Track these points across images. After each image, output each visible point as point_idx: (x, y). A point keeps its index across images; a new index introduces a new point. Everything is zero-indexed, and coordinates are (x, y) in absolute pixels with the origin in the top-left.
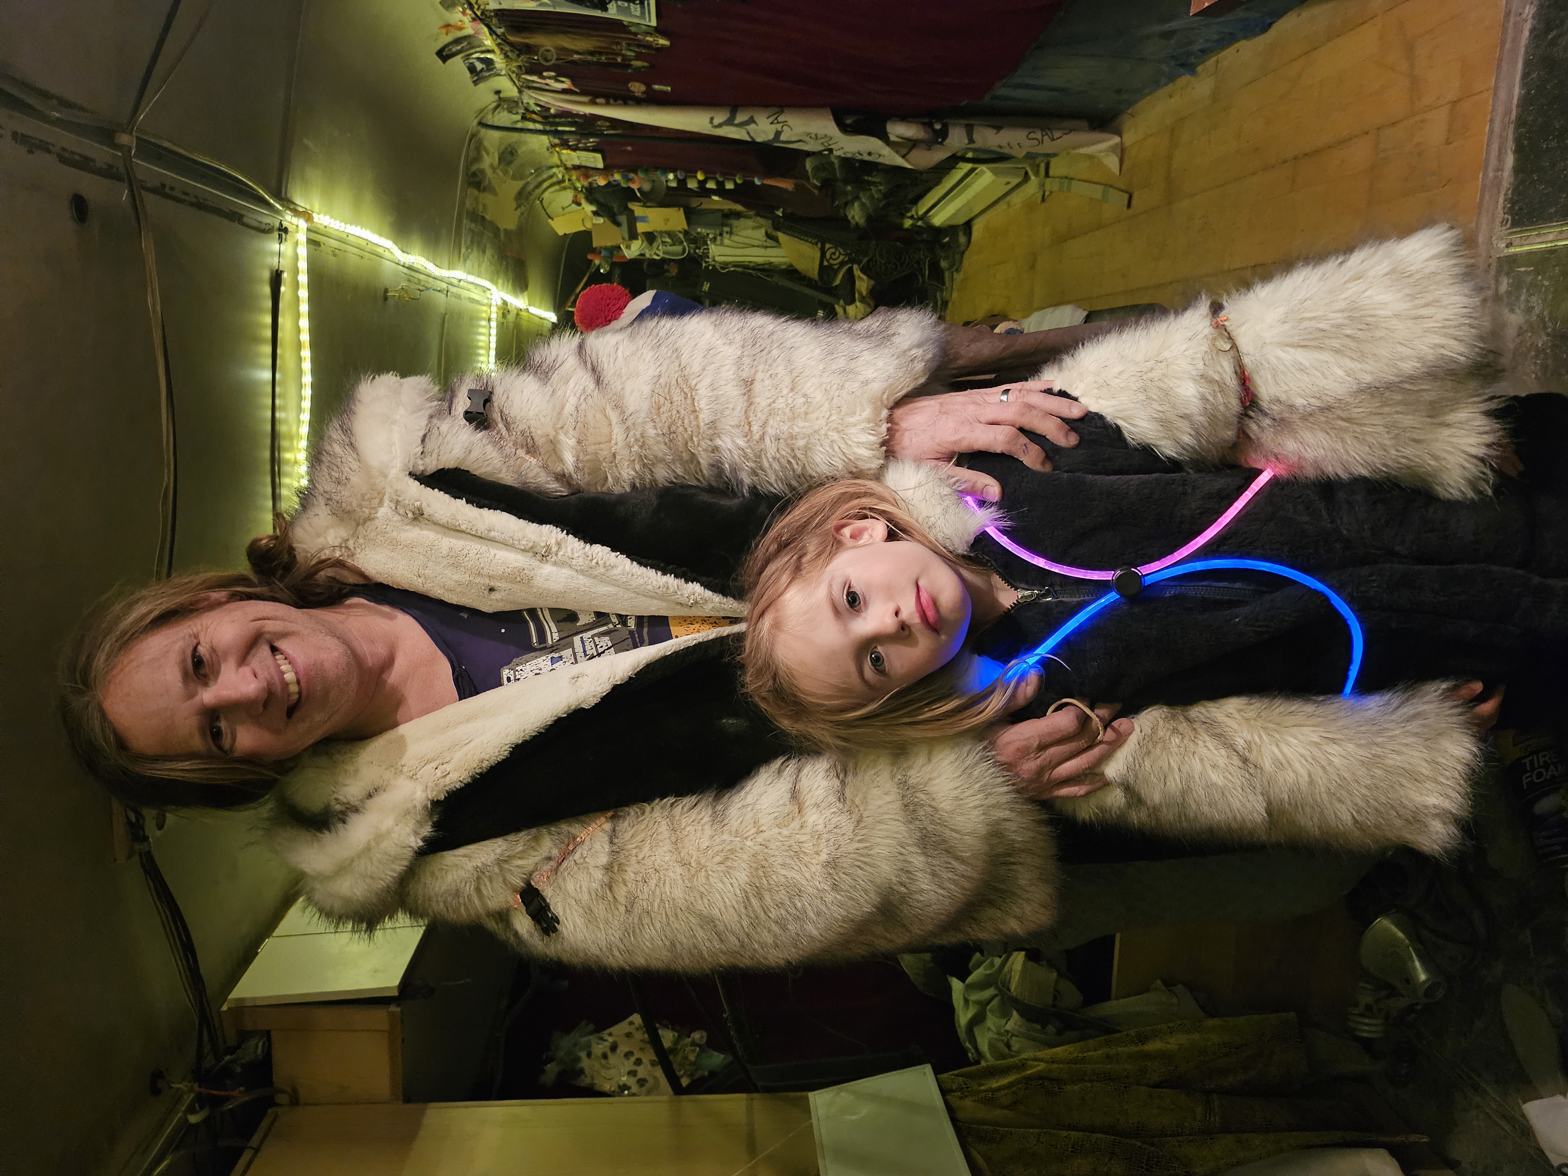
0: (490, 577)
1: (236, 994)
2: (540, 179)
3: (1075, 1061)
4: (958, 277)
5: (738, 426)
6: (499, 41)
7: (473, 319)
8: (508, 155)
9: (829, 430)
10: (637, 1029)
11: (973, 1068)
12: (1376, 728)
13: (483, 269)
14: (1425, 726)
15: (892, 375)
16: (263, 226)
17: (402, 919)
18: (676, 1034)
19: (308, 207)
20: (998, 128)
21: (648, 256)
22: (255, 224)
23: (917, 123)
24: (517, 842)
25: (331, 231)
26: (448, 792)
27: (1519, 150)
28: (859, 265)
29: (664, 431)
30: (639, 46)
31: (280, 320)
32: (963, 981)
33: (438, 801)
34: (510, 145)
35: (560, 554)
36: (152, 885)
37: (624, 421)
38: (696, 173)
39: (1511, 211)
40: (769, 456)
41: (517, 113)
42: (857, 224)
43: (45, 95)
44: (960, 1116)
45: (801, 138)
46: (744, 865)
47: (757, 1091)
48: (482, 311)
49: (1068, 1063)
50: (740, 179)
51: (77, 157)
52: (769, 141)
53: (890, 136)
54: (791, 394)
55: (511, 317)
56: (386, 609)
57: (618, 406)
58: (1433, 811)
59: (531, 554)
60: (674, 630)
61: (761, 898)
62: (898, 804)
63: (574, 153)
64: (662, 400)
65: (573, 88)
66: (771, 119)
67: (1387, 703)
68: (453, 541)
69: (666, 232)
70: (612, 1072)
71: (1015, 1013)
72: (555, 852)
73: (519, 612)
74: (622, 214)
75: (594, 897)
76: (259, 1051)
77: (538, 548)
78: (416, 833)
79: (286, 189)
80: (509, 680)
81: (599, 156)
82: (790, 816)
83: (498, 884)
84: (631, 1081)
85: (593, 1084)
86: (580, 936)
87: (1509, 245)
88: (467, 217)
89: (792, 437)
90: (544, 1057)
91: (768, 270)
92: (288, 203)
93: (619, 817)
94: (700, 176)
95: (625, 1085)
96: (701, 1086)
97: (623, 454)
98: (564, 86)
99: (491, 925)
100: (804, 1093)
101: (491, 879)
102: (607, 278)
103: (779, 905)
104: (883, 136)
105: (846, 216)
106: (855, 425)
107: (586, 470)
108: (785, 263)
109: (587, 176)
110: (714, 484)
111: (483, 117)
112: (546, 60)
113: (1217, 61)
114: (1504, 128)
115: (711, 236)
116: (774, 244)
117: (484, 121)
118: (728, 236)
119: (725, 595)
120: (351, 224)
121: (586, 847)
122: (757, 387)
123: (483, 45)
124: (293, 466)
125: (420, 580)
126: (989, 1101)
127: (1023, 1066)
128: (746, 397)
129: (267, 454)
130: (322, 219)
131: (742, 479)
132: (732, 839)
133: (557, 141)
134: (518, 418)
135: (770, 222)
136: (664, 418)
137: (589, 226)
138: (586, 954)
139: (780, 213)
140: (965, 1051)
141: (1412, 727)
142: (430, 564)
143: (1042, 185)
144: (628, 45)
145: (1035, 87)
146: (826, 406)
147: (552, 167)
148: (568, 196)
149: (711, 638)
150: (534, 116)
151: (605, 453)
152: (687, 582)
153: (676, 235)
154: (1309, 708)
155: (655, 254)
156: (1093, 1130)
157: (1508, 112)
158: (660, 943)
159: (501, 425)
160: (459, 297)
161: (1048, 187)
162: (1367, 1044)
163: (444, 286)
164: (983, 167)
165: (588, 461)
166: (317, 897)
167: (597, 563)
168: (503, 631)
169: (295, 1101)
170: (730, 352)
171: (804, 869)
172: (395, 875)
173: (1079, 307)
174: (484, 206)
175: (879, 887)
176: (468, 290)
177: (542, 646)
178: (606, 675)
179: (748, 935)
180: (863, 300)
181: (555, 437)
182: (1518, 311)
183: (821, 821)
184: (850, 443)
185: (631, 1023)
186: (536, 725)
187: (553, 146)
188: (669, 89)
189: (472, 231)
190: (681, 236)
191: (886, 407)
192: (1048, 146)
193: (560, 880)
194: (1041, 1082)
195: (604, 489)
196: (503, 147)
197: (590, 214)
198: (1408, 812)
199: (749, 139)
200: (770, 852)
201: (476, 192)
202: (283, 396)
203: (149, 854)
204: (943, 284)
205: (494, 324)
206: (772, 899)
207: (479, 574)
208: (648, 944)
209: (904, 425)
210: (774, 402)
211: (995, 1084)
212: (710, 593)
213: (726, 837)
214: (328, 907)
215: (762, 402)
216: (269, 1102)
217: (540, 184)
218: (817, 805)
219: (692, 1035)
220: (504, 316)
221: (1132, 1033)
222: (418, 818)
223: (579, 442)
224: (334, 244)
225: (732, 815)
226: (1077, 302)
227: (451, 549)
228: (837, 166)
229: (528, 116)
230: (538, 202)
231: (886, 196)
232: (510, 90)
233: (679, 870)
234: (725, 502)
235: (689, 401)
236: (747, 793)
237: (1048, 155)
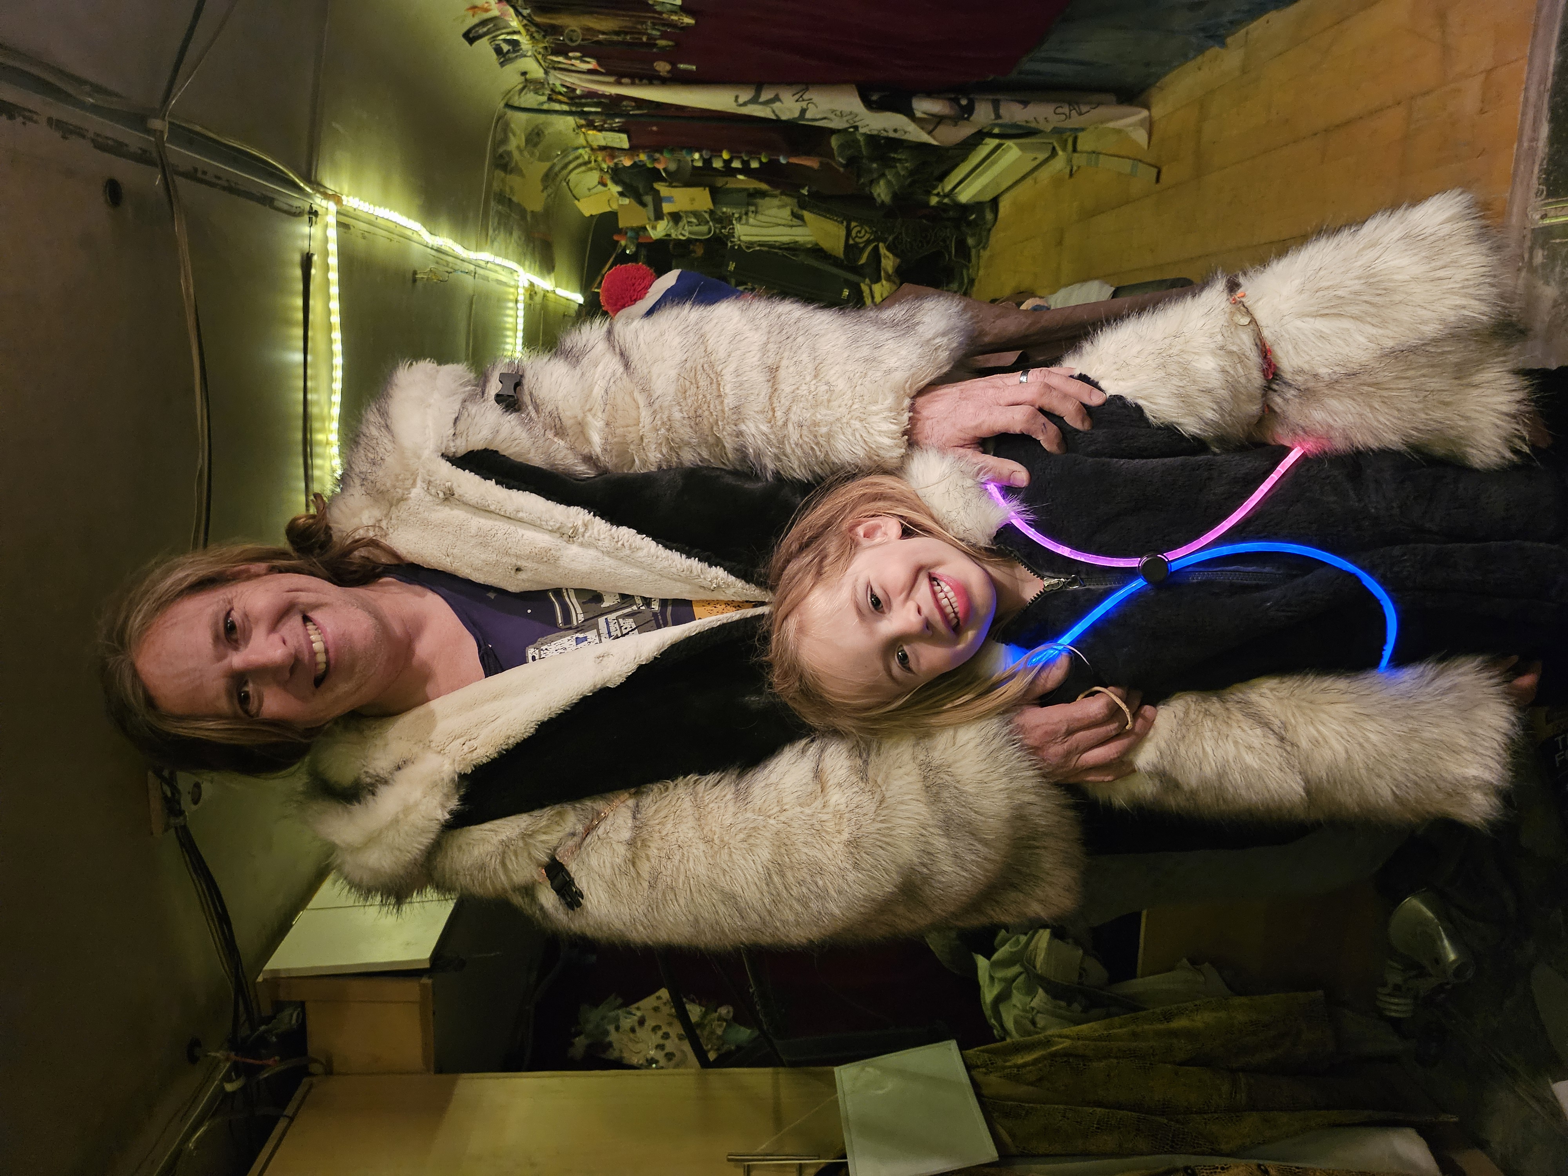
0: (517, 556)
1: (270, 965)
2: (567, 160)
3: (1100, 1038)
4: (985, 254)
5: (762, 412)
6: (525, 22)
7: (500, 301)
8: (535, 137)
9: (851, 418)
10: (665, 1004)
11: (999, 1044)
12: (1411, 702)
13: (510, 250)
14: (1461, 698)
15: (916, 365)
16: (294, 210)
17: (430, 893)
18: (704, 1009)
19: (337, 190)
20: (1025, 103)
21: (673, 236)
22: (286, 207)
23: (945, 99)
24: (543, 817)
25: (360, 214)
26: (475, 766)
27: (1555, 119)
28: (885, 242)
29: (690, 415)
30: (664, 25)
31: (311, 302)
32: (989, 958)
33: (465, 774)
34: (537, 126)
35: (587, 535)
36: (188, 859)
37: (651, 404)
38: (721, 151)
39: (1546, 182)
40: (792, 442)
41: (543, 94)
42: (883, 202)
43: (80, 81)
44: (985, 1092)
45: (825, 115)
46: (767, 843)
47: (783, 1065)
48: (509, 293)
49: (1095, 1040)
50: (765, 157)
51: (110, 142)
52: (794, 119)
53: (916, 112)
54: (814, 382)
55: (538, 299)
56: (418, 588)
57: (645, 390)
58: (1473, 782)
59: (558, 535)
60: (697, 610)
61: (783, 876)
62: (919, 785)
63: (599, 134)
64: (687, 383)
65: (599, 69)
66: (797, 97)
67: (1422, 676)
68: (482, 521)
69: (692, 212)
70: (640, 1046)
71: (1040, 991)
72: (580, 828)
73: (545, 592)
74: (647, 194)
75: (617, 872)
76: (294, 1021)
77: (565, 529)
78: (443, 806)
79: (316, 172)
80: (534, 658)
81: (624, 137)
82: (813, 795)
83: (524, 860)
84: (659, 1055)
85: (621, 1058)
86: (604, 911)
87: (1544, 217)
88: (495, 199)
89: (815, 424)
90: (573, 1030)
91: (793, 248)
92: (318, 186)
93: (643, 793)
94: (726, 155)
95: (652, 1059)
96: (726, 1060)
97: (651, 439)
98: (590, 66)
99: (518, 900)
100: (829, 1068)
101: (516, 853)
102: (634, 258)
103: (801, 883)
104: (909, 113)
105: (871, 193)
106: (877, 414)
107: (614, 453)
108: (809, 242)
109: (613, 157)
110: (739, 468)
111: (510, 98)
112: (571, 40)
113: (1247, 33)
114: (1540, 96)
115: (736, 215)
116: (799, 222)
117: (510, 103)
118: (753, 216)
119: (748, 582)
120: (380, 206)
121: (609, 821)
122: (782, 373)
123: (509, 26)
124: (325, 447)
125: (448, 559)
126: (1015, 1077)
127: (1048, 1042)
128: (770, 384)
129: (299, 436)
130: (351, 202)
131: (765, 465)
132: (755, 817)
133: (583, 122)
134: (547, 399)
135: (796, 200)
136: (689, 401)
137: (615, 207)
138: (609, 929)
139: (805, 192)
140: (991, 1028)
141: (1449, 699)
142: (458, 543)
143: (1069, 161)
144: (654, 24)
145: (1061, 61)
146: (849, 394)
147: (577, 148)
148: (594, 177)
149: (735, 619)
150: (560, 97)
151: (634, 435)
152: (710, 566)
153: (701, 215)
154: (1342, 684)
155: (682, 234)
156: (1119, 1106)
157: (1543, 81)
158: (684, 919)
159: (530, 408)
160: (486, 279)
161: (1075, 162)
162: (1396, 1024)
163: (472, 267)
164: (1009, 143)
165: (616, 443)
166: (347, 868)
167: (623, 545)
168: (529, 611)
169: (329, 1071)
170: (755, 338)
171: (826, 847)
172: (422, 848)
173: (1107, 283)
174: (511, 188)
175: (900, 867)
176: (496, 272)
177: (568, 626)
178: (631, 655)
179: (769, 912)
180: (889, 278)
181: (583, 419)
182: (1553, 283)
183: (843, 800)
184: (872, 431)
185: (659, 998)
186: (561, 703)
187: (580, 127)
188: (694, 67)
189: (499, 213)
190: (707, 216)
191: (908, 396)
192: (1075, 121)
193: (584, 856)
194: (1065, 1059)
195: (632, 471)
196: (530, 129)
197: (617, 195)
198: (1448, 785)
199: (774, 117)
200: (792, 830)
201: (502, 174)
202: (315, 378)
203: (184, 828)
204: (969, 261)
205: (521, 306)
206: (794, 877)
207: (507, 554)
208: (671, 919)
209: (925, 413)
210: (798, 389)
211: (1020, 1060)
212: (734, 578)
213: (749, 815)
214: (357, 880)
215: (786, 388)
216: (303, 1072)
217: (566, 166)
218: (840, 785)
219: (719, 1010)
220: (531, 297)
221: (1158, 1010)
222: (446, 790)
223: (607, 424)
224: (364, 226)
225: (755, 794)
226: (1104, 278)
227: (480, 529)
228: (862, 143)
229: (554, 97)
230: (565, 184)
231: (911, 173)
232: (537, 72)
233: (702, 847)
234: (749, 485)
235: (714, 386)
236: (771, 772)
237: (1076, 130)
